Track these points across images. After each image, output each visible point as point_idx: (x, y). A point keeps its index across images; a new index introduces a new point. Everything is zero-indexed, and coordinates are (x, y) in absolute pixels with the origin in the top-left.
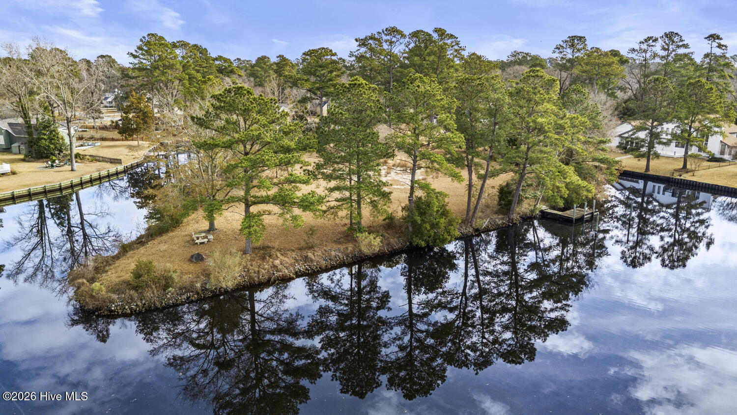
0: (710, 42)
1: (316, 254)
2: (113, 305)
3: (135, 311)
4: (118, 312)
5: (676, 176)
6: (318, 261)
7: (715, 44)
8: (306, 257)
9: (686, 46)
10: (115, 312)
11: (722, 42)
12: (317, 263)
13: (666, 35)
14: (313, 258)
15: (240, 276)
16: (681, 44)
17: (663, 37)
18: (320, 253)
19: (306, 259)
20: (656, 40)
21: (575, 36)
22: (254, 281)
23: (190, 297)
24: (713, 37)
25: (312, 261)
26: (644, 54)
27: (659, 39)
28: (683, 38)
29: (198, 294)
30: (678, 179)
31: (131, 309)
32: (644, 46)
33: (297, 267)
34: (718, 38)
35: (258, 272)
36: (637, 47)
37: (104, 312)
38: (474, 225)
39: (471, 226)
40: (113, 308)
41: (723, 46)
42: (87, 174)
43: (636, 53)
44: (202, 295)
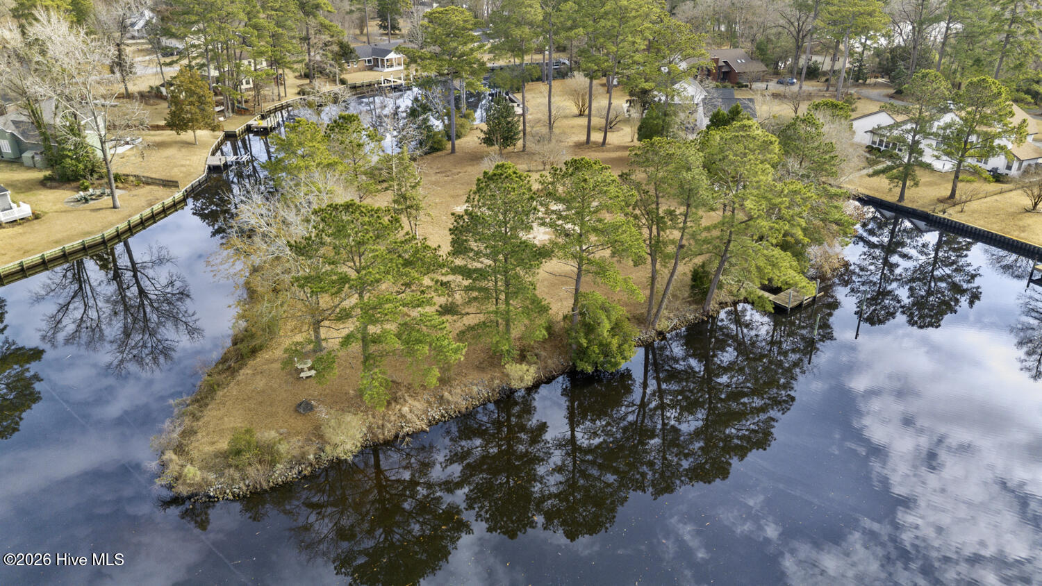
1: (453, 391)
2: (212, 490)
3: (238, 495)
4: (218, 498)
5: (939, 212)
6: (456, 403)
8: (442, 397)
10: (214, 498)
14: (450, 398)
15: (360, 433)
18: (458, 390)
19: (442, 400)
22: (378, 439)
23: (302, 471)
25: (449, 402)
29: (311, 465)
30: (940, 218)
31: (233, 494)
38: (657, 327)
39: (653, 328)
40: (212, 495)
42: (135, 210)
44: (317, 466)
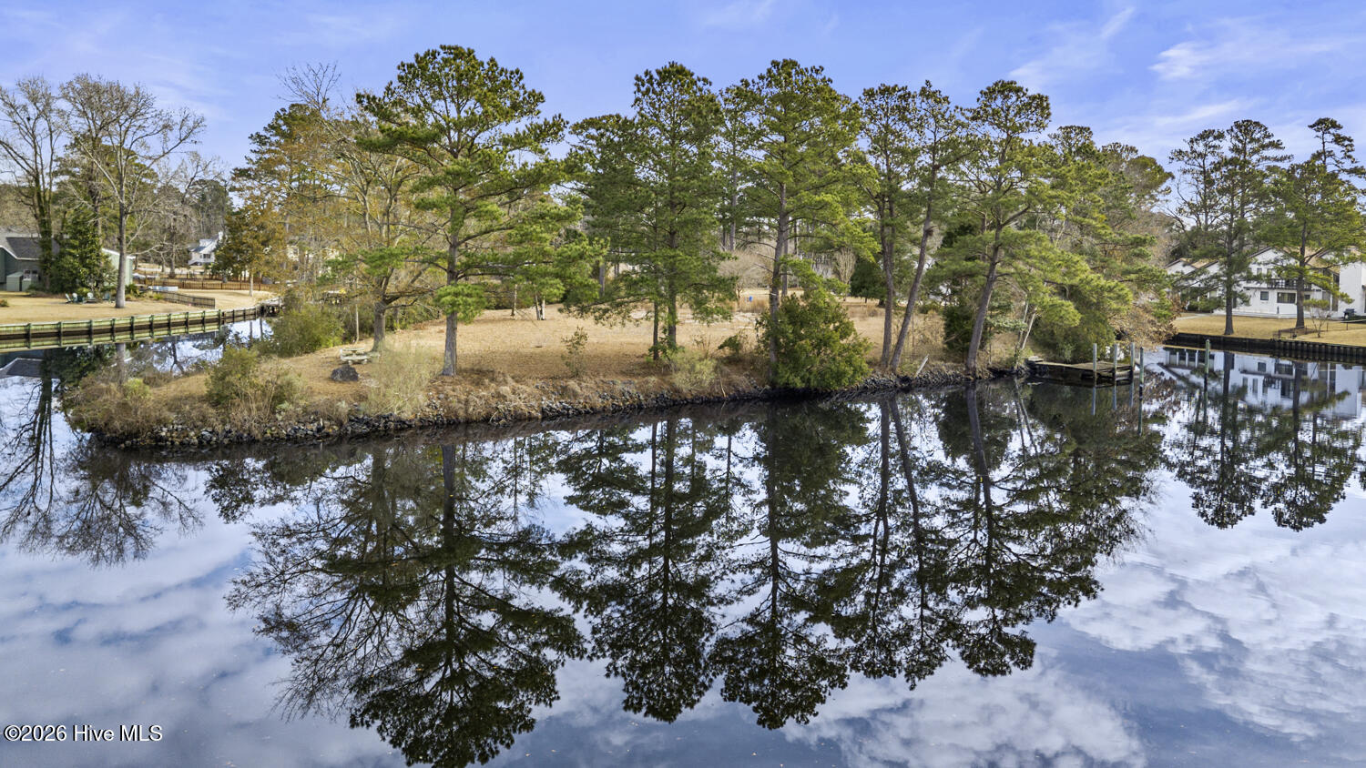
0: (1320, 134)
1: (584, 384)
2: (165, 429)
3: (209, 442)
4: (173, 442)
5: (1287, 337)
6: (586, 397)
7: (1329, 137)
8: (565, 388)
9: (1277, 145)
10: (167, 440)
11: (1341, 132)
12: (585, 399)
13: (1237, 125)
14: (578, 391)
15: (428, 406)
16: (1267, 141)
17: (1232, 130)
18: (591, 384)
19: (564, 391)
20: (1220, 136)
21: (1071, 127)
22: (456, 415)
23: (324, 427)
24: (1324, 125)
25: (575, 395)
26: (1200, 160)
27: (1226, 134)
28: (1270, 131)
29: (341, 424)
30: (1291, 343)
31: (201, 438)
32: (1200, 148)
33: (545, 403)
34: (1334, 125)
35: (467, 401)
36: (1186, 148)
37: (143, 441)
38: (898, 370)
39: (893, 370)
40: (163, 434)
41: (1345, 139)
42: (146, 313)
43: (1186, 158)
44: (349, 428)
